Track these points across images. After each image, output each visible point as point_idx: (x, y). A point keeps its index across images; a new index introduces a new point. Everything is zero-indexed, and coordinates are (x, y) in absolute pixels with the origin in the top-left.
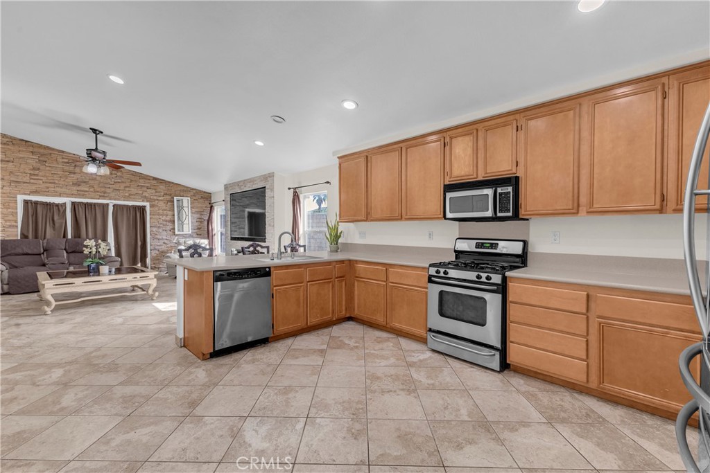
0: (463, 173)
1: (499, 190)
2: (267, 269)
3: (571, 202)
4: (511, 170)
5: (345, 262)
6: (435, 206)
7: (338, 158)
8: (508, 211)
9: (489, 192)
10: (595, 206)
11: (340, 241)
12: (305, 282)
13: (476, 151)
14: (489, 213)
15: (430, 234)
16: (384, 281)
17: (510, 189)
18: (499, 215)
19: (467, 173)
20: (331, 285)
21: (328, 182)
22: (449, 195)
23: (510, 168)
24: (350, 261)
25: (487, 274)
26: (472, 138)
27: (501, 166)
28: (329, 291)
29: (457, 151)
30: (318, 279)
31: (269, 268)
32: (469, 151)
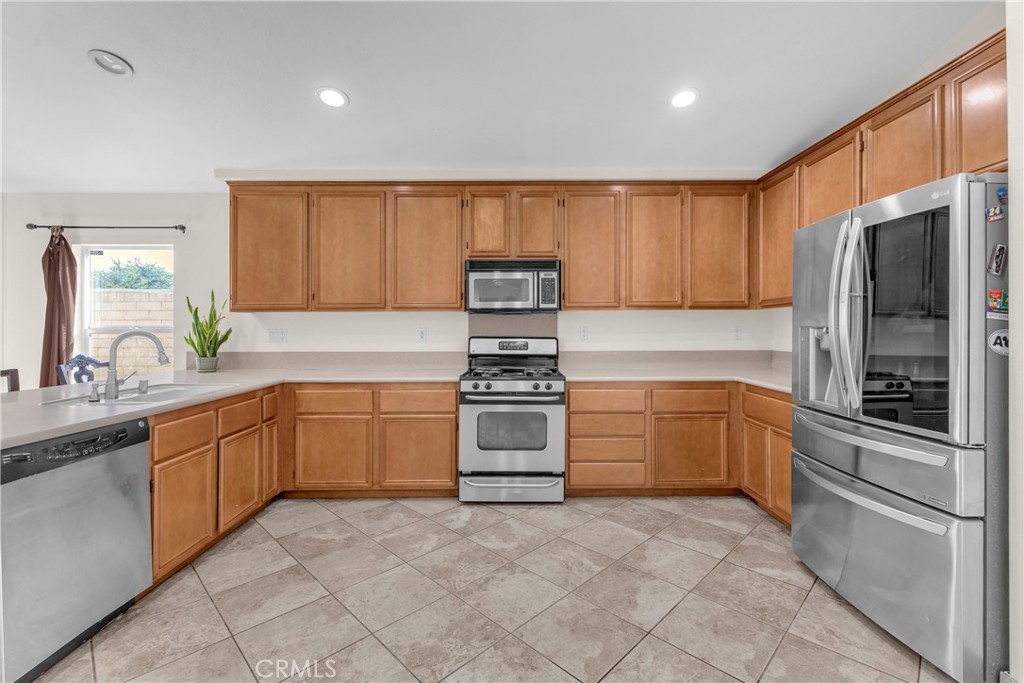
0: (490, 248)
1: (542, 275)
2: (141, 424)
3: (613, 295)
4: (552, 252)
5: (277, 389)
6: (448, 290)
7: (228, 183)
8: (553, 301)
9: (529, 276)
10: (634, 300)
11: (221, 349)
12: (215, 440)
13: (507, 220)
14: (529, 304)
15: (422, 332)
16: (368, 413)
17: (555, 275)
18: (542, 306)
19: (497, 249)
20: (257, 436)
21: (183, 228)
22: (473, 276)
23: (551, 249)
24: (283, 385)
25: (535, 382)
26: (503, 202)
27: (541, 245)
28: (253, 450)
29: (482, 216)
30: (237, 428)
31: (145, 419)
32: (500, 219)
